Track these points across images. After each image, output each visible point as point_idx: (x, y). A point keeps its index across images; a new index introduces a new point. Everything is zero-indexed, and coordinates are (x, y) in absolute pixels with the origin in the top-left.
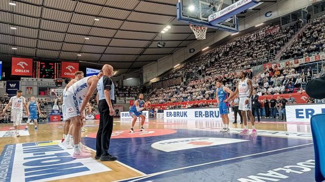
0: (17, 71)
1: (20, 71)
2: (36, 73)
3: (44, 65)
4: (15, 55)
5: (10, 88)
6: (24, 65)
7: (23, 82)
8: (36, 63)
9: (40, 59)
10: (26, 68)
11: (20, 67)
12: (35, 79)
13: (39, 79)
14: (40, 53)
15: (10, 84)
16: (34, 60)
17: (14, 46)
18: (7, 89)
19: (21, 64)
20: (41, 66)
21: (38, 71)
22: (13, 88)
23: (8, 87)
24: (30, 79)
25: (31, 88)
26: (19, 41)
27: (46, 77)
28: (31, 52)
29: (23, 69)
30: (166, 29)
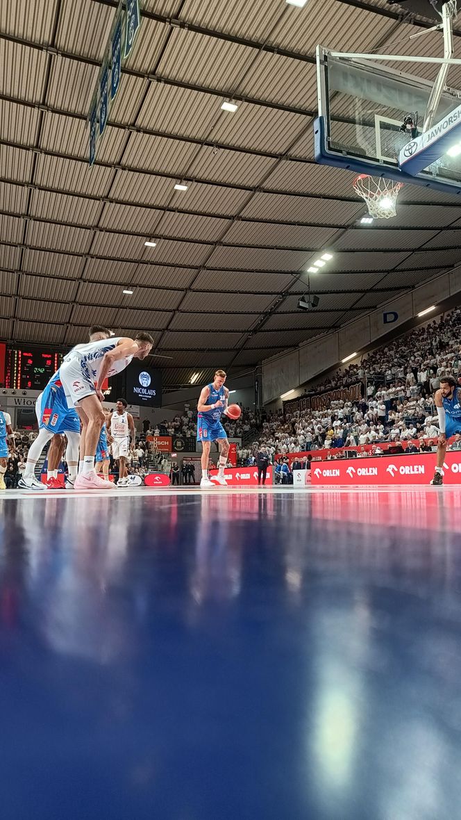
2: (12, 380)
3: (29, 357)
8: (13, 353)
9: (22, 345)
13: (19, 391)
14: (23, 330)
16: (9, 346)
20: (24, 359)
21: (18, 377)
27: (34, 387)
28: (3, 327)
30: (320, 264)
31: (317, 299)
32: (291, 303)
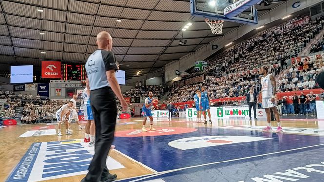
0: (46, 73)
1: (49, 73)
2: (64, 76)
3: (71, 67)
4: (44, 59)
5: (41, 90)
6: (53, 68)
7: (53, 84)
8: (64, 65)
9: (67, 62)
10: (55, 71)
11: (49, 70)
12: (63, 81)
13: (67, 81)
14: (67, 56)
15: (41, 87)
16: (62, 63)
17: (43, 50)
18: (38, 91)
19: (50, 67)
20: (69, 68)
21: (66, 75)
22: (43, 90)
23: (39, 89)
24: (59, 81)
25: (60, 90)
26: (47, 45)
27: (73, 79)
28: (59, 55)
29: (52, 72)
30: (187, 27)
31: (186, 41)
32: (176, 42)
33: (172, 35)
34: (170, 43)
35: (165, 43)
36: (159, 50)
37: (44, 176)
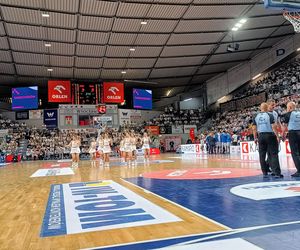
0: (54, 96)
1: (57, 96)
2: (75, 100)
3: (83, 88)
4: (51, 78)
6: (61, 89)
7: (62, 109)
8: (74, 86)
9: (78, 81)
10: (64, 93)
11: (57, 93)
12: (74, 106)
13: (79, 106)
14: (79, 73)
15: (48, 114)
16: (72, 82)
17: (50, 66)
19: (58, 88)
20: (81, 89)
21: (77, 98)
23: (46, 116)
24: (69, 106)
25: (71, 117)
26: (55, 60)
27: (86, 103)
28: (68, 73)
29: (61, 95)
30: (239, 25)
31: (237, 46)
32: (223, 48)
33: (216, 37)
34: (215, 50)
35: (208, 49)
36: (199, 60)
37: (84, 227)
